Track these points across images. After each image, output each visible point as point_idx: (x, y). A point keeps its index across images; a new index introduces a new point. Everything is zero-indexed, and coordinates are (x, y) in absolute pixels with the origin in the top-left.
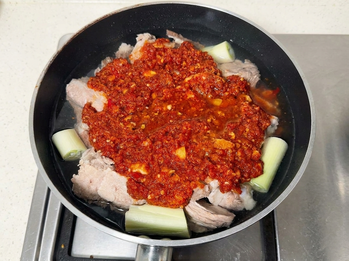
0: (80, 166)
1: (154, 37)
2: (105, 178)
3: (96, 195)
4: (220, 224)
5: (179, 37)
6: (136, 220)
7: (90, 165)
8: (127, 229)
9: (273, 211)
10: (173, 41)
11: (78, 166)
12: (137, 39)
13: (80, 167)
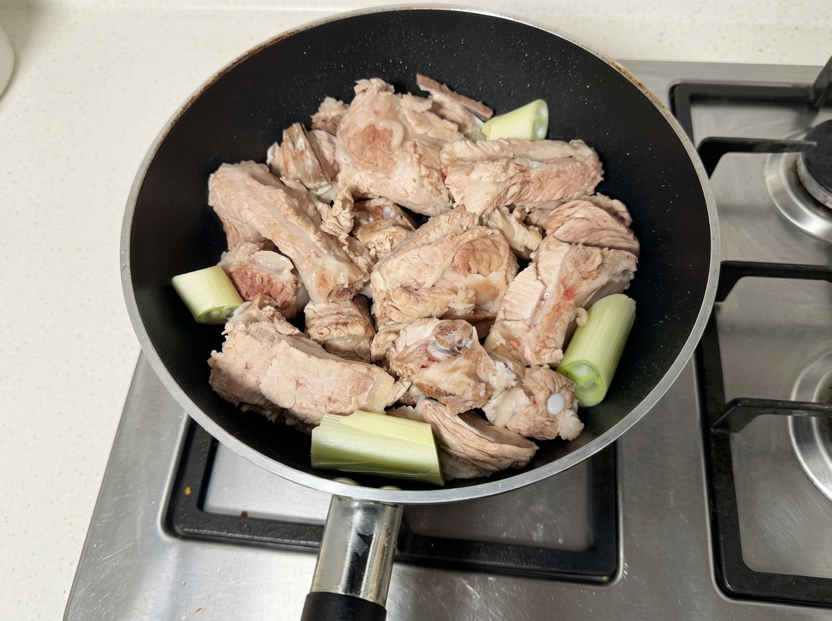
0: (227, 334)
1: (392, 87)
2: (275, 361)
3: (257, 393)
4: (506, 463)
5: (442, 91)
6: (333, 445)
7: (248, 333)
8: (315, 463)
9: (615, 443)
10: (429, 97)
11: (223, 334)
12: (357, 89)
13: (226, 337)
